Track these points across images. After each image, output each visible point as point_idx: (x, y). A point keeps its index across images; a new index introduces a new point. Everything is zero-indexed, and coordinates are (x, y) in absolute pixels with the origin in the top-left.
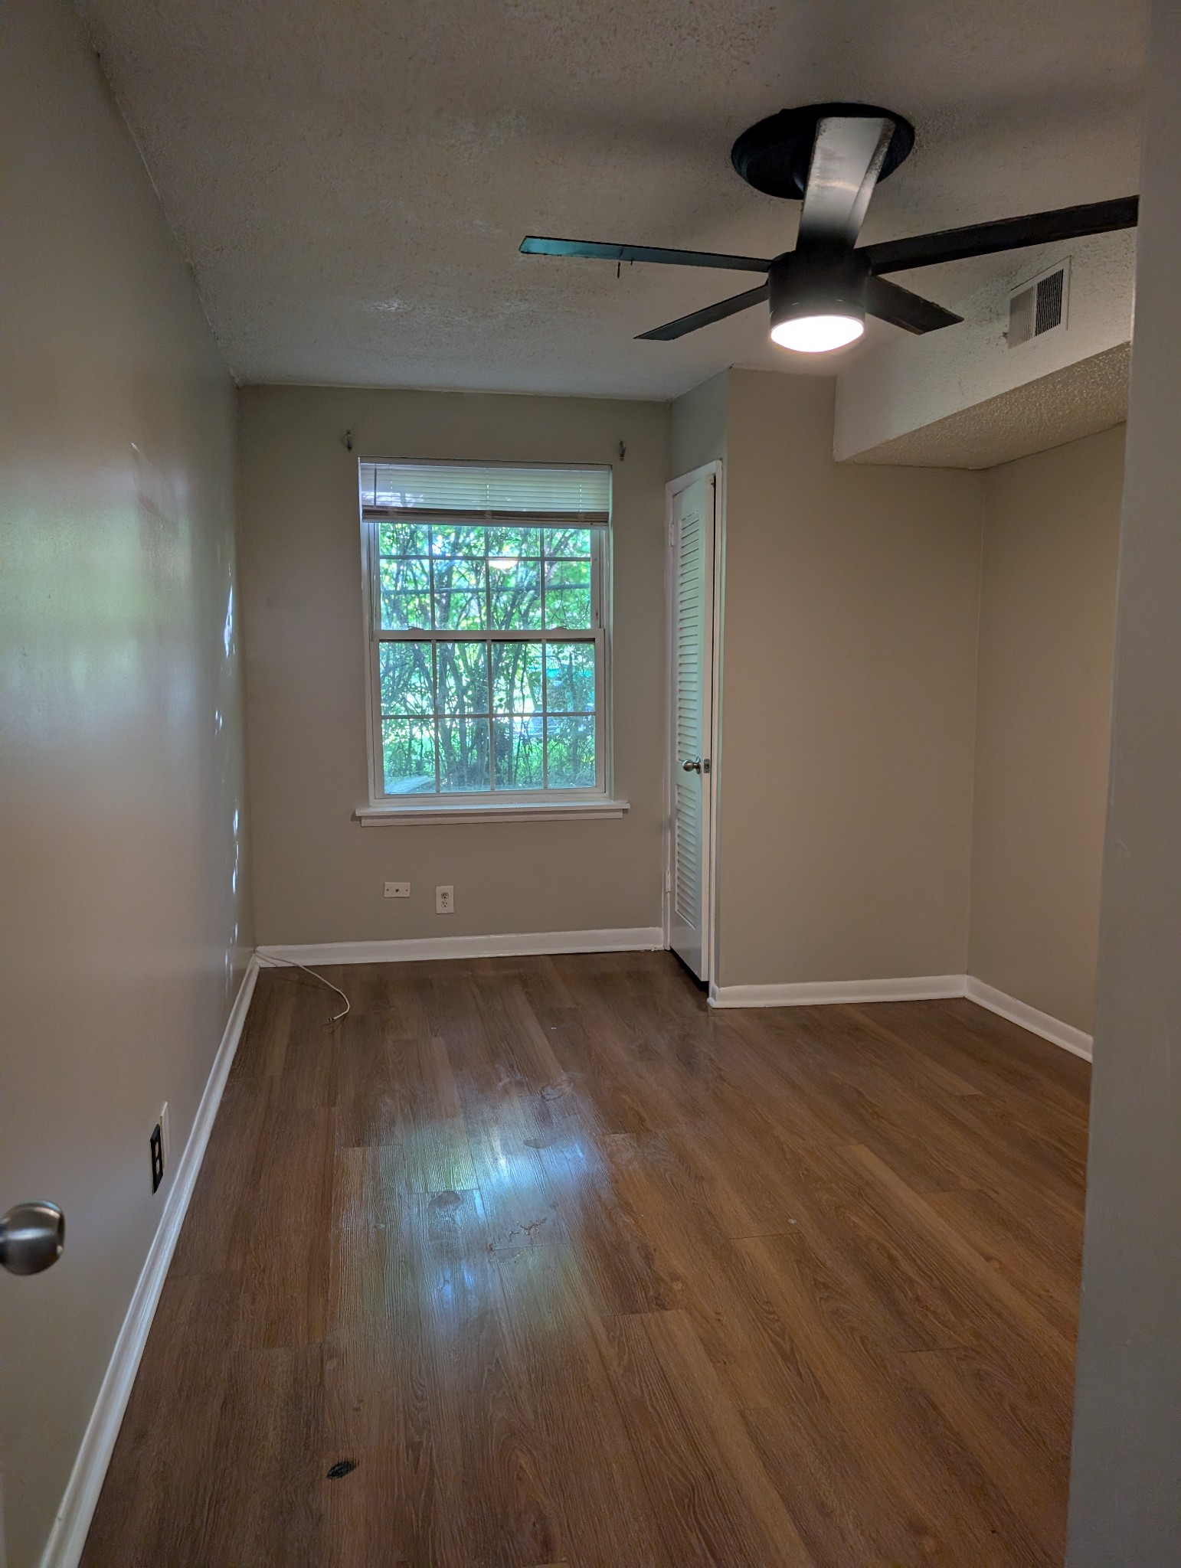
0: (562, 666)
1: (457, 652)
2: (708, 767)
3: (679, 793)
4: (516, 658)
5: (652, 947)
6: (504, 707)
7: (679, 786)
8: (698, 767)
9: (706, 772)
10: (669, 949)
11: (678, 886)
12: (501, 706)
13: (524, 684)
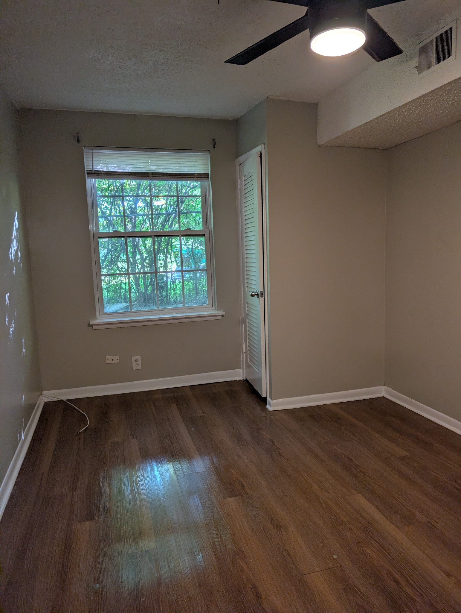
0: (188, 249)
1: (141, 243)
2: (263, 294)
3: (248, 307)
4: (168, 245)
5: (237, 378)
6: (163, 267)
7: (247, 303)
8: (257, 295)
9: (262, 297)
10: (245, 379)
11: (249, 350)
12: (161, 267)
13: (172, 256)
